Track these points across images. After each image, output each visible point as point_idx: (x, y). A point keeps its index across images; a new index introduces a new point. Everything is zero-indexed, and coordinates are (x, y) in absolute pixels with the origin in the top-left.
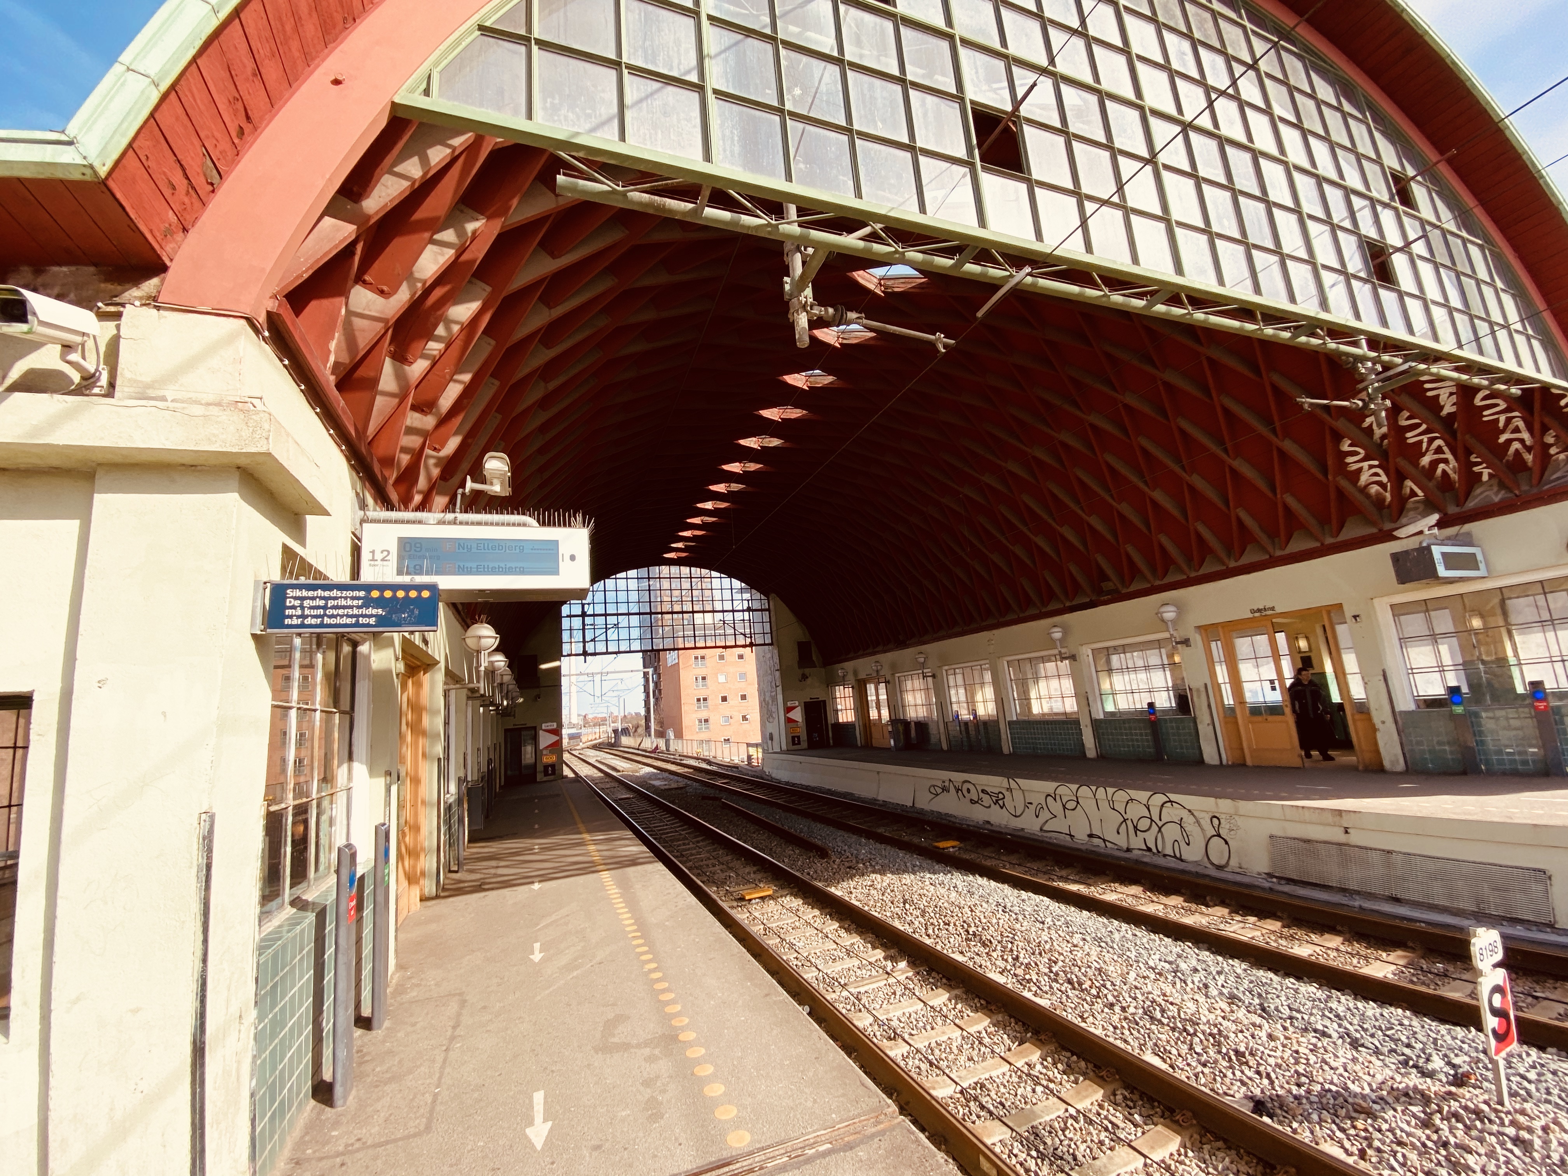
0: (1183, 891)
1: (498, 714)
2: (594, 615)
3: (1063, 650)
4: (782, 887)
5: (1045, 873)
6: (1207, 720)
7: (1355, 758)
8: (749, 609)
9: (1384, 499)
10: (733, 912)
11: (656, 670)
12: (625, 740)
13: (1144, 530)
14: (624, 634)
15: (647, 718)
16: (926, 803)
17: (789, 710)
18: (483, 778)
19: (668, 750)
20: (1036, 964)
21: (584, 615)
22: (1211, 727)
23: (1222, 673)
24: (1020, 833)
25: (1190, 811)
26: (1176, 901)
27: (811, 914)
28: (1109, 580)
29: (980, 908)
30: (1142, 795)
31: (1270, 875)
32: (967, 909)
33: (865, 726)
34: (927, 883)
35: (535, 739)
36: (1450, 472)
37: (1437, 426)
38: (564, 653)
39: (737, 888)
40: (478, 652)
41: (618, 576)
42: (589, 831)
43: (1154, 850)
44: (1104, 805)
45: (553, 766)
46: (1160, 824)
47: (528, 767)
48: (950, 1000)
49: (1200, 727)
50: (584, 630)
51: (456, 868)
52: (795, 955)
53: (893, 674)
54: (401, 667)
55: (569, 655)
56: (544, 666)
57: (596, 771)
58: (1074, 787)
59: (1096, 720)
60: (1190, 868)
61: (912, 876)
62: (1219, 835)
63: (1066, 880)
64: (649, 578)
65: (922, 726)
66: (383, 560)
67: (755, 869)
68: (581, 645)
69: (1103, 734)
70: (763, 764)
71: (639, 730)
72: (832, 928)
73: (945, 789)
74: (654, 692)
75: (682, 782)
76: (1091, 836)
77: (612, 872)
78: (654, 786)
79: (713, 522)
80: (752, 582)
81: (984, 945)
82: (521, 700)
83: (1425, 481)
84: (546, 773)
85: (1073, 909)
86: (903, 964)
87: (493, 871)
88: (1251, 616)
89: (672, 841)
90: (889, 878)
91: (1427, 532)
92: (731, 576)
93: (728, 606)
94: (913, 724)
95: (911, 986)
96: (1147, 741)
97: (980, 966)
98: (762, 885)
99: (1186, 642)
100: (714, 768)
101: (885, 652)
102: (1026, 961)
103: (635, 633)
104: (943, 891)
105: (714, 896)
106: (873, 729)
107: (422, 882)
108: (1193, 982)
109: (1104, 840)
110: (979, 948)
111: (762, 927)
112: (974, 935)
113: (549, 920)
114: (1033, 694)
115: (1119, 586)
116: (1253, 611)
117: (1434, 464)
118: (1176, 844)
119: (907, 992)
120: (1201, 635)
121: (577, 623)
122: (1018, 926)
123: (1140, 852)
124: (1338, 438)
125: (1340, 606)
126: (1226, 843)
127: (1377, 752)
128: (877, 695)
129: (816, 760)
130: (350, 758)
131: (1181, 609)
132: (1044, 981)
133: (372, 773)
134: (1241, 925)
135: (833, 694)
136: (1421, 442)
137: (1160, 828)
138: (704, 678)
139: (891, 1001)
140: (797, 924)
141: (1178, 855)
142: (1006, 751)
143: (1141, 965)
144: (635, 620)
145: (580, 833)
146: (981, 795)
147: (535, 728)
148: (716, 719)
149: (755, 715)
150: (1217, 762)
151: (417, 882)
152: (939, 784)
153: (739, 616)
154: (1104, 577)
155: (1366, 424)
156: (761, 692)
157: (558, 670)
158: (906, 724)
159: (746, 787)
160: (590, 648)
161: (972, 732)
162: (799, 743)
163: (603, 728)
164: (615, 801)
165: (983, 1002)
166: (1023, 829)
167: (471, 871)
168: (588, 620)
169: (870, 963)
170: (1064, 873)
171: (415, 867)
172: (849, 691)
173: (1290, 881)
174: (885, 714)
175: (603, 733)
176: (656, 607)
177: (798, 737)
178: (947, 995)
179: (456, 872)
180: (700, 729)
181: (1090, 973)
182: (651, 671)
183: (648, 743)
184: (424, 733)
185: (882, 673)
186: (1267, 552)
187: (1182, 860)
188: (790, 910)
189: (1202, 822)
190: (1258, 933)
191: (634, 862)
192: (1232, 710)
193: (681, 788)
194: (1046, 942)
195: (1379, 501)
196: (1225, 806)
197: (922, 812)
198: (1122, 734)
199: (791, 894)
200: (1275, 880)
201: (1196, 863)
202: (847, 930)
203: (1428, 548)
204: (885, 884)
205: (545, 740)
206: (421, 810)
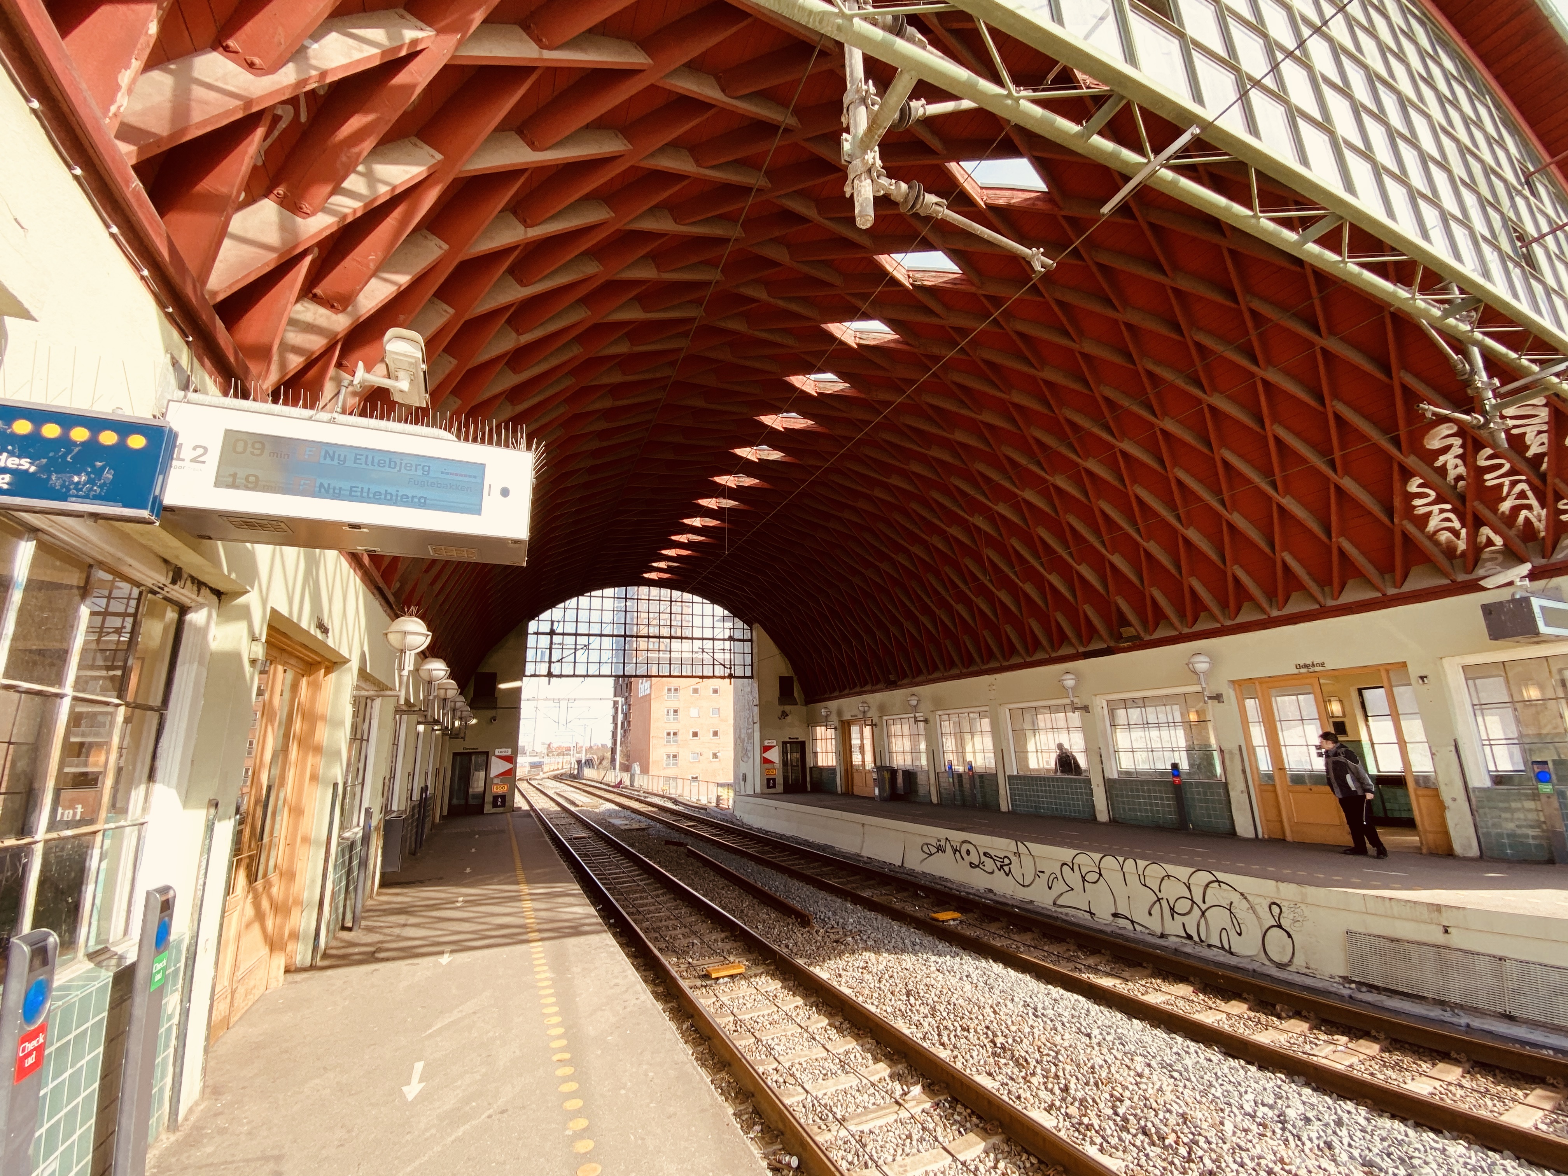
0: (1245, 995)
1: (443, 734)
2: (563, 634)
3: (1076, 700)
4: (755, 963)
5: (1069, 960)
6: (1241, 786)
7: (1417, 838)
8: (731, 638)
9: (1455, 549)
10: (692, 994)
11: (627, 702)
12: (588, 772)
13: (1173, 570)
14: (594, 656)
15: (613, 751)
16: (916, 863)
17: (766, 749)
18: (413, 808)
19: (632, 785)
20: (1094, 1100)
21: (552, 633)
22: (1246, 795)
23: (1258, 735)
24: (1030, 907)
25: (1242, 894)
26: (1238, 1008)
27: (793, 1002)
28: (1129, 625)
29: (1004, 1009)
30: (1182, 872)
31: (1346, 980)
32: (988, 1010)
33: (847, 771)
34: (933, 969)
35: (487, 767)
36: (1534, 520)
37: (1521, 465)
38: (527, 673)
39: (701, 962)
40: (403, 651)
41: (594, 593)
42: (529, 881)
43: (1196, 938)
44: (1133, 879)
45: (503, 797)
46: (1204, 907)
47: (475, 796)
48: (987, 1153)
49: (1232, 794)
50: (551, 649)
51: (349, 925)
52: (775, 1065)
53: (881, 717)
54: (259, 650)
55: (532, 676)
56: (503, 686)
57: (552, 804)
58: (1097, 856)
59: (1109, 779)
60: (1244, 964)
61: (914, 958)
62: (1280, 926)
63: (1096, 971)
64: (626, 598)
65: (910, 775)
66: (194, 460)
67: (723, 935)
68: (547, 665)
69: (1117, 796)
70: (734, 807)
71: (605, 763)
72: (819, 1025)
73: (940, 849)
74: (623, 723)
75: (645, 823)
76: (1115, 915)
77: (547, 943)
78: (613, 825)
79: (700, 542)
80: (737, 610)
81: (1018, 1064)
82: (474, 721)
83: (1504, 528)
84: (495, 805)
85: (1119, 1015)
86: (917, 1090)
87: (397, 931)
88: (1296, 671)
89: (628, 893)
90: (886, 959)
91: (1518, 583)
92: (714, 601)
93: (708, 634)
94: (900, 774)
95: (931, 1126)
96: (1169, 806)
97: (1019, 1097)
98: (731, 959)
99: (1218, 698)
100: (680, 808)
101: (874, 692)
102: (1079, 1095)
103: (606, 656)
104: (954, 981)
105: (674, 972)
106: (855, 775)
107: (289, 947)
108: (1310, 1139)
109: (1132, 922)
110: (1011, 1069)
111: (732, 1018)
112: (1003, 1048)
113: (448, 1019)
114: (1031, 747)
115: (1142, 634)
116: (1298, 667)
117: (1516, 510)
118: (1224, 932)
119: (926, 1135)
120: (1235, 690)
121: (544, 641)
122: (1058, 1039)
123: (1178, 940)
124: (1407, 474)
125: (1404, 665)
126: (1290, 936)
127: (1446, 833)
128: (862, 739)
129: (793, 806)
130: (151, 776)
131: (1214, 660)
132: (1110, 1128)
133: (187, 801)
134: (1332, 1047)
135: (814, 733)
136: (1501, 486)
137: (1203, 913)
138: (675, 711)
139: (907, 1150)
140: (776, 1017)
141: (1227, 947)
142: (1004, 808)
143: (1235, 1109)
144: (607, 642)
145: (518, 883)
146: (983, 858)
147: (487, 753)
148: (685, 756)
149: (728, 753)
150: (1252, 835)
151: (283, 947)
152: (934, 842)
153: (719, 645)
154: (1124, 621)
155: (1438, 464)
156: (737, 728)
157: (518, 690)
158: (893, 772)
159: (714, 832)
160: (556, 669)
161: (967, 785)
162: (774, 787)
163: (567, 758)
164: (569, 840)
165: (1034, 1161)
166: (1032, 902)
167: (370, 930)
168: (557, 639)
169: (873, 1085)
170: (1091, 961)
171: (282, 928)
172: (831, 733)
173: (1372, 988)
174: (869, 758)
175: (568, 764)
176: (632, 630)
177: (774, 780)
178: (982, 1145)
179: (350, 929)
180: (668, 765)
181: (1172, 1120)
182: (621, 700)
183: (612, 777)
184: (318, 749)
185: (868, 715)
186: (1316, 601)
187: (1232, 953)
188: (766, 995)
189: (1258, 908)
190: (1354, 1060)
191: (576, 930)
192: (1270, 777)
193: (643, 829)
194: (1101, 1067)
195: (1449, 551)
196: (1288, 892)
197: (911, 873)
198: (1138, 797)
199: (767, 973)
200: (1353, 986)
201: (1252, 959)
202: (839, 1030)
203: (1527, 600)
204: (881, 967)
205: (497, 767)
206: (301, 851)
